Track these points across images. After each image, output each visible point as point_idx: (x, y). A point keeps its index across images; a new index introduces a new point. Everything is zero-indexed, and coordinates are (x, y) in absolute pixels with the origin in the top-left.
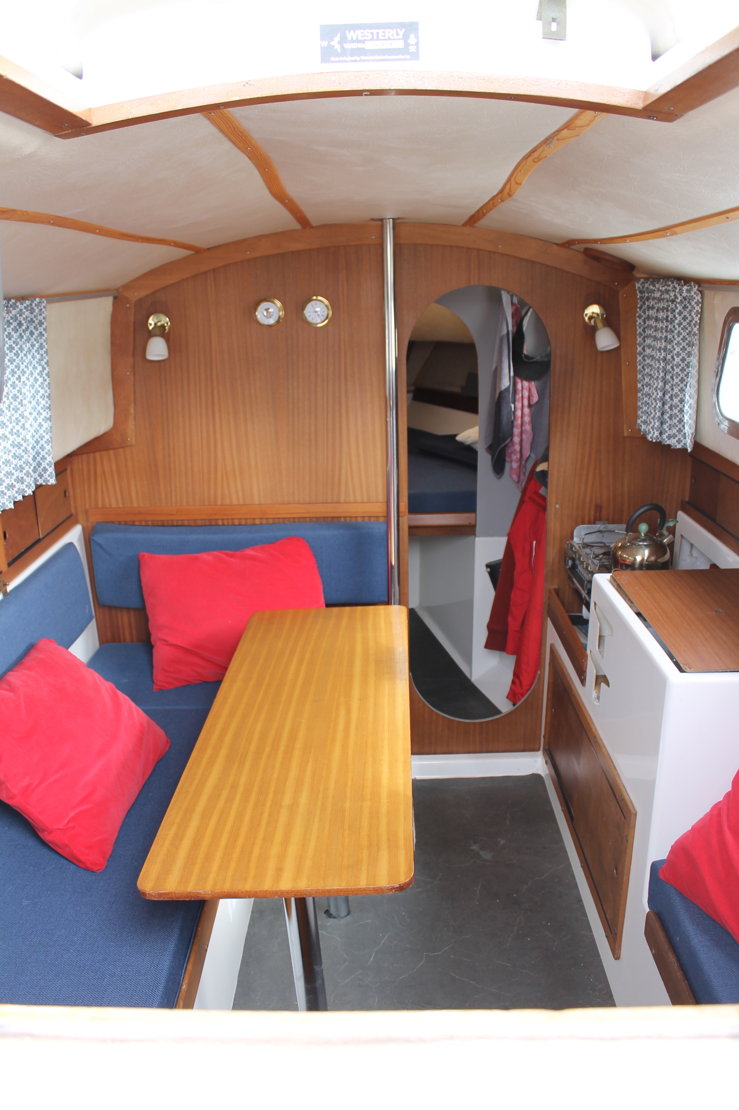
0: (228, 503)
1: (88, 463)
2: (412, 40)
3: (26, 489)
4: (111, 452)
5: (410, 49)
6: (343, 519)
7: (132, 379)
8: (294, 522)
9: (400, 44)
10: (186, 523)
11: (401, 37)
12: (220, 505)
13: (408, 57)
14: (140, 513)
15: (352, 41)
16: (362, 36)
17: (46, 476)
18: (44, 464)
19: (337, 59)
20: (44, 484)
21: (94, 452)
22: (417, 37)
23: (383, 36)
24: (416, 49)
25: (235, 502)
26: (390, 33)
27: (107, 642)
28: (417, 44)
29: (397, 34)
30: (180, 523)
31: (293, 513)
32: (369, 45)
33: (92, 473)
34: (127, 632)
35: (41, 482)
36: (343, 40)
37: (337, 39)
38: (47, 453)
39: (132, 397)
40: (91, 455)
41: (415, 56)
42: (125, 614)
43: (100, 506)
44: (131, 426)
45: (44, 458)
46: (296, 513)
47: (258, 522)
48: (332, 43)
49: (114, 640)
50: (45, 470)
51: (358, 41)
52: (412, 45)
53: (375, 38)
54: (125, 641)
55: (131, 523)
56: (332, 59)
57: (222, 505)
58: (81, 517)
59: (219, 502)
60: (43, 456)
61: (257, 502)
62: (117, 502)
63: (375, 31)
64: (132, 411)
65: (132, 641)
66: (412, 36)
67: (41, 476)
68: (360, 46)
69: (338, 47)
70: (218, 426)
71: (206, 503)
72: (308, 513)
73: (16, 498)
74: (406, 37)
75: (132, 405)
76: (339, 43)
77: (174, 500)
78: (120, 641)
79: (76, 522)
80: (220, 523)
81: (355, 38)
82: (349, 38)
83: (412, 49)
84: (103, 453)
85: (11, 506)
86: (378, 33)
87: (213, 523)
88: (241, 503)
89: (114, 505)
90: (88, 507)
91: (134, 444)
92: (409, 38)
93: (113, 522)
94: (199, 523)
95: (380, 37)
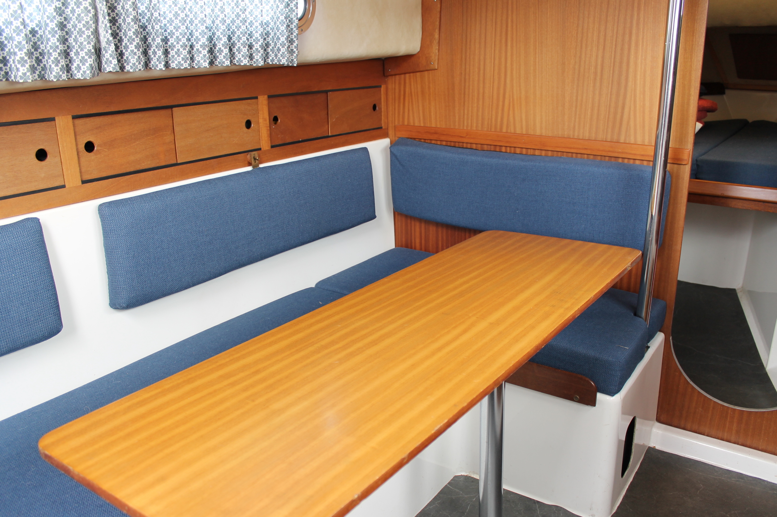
0: (513, 131)
1: (400, 84)
3: (242, 59)
4: (418, 74)
6: (620, 160)
7: (439, 6)
8: (572, 157)
10: (474, 146)
12: (504, 133)
14: (436, 133)
20: (278, 63)
21: (405, 73)
25: (518, 131)
27: (402, 246)
30: (469, 146)
31: (571, 148)
33: (402, 93)
34: (418, 241)
39: (438, 23)
40: (403, 76)
42: (418, 224)
43: (406, 123)
44: (434, 50)
46: (574, 148)
47: (537, 153)
49: (407, 247)
54: (415, 249)
55: (429, 141)
57: (507, 132)
58: (391, 132)
59: (504, 130)
61: (538, 133)
62: (420, 121)
64: (437, 36)
65: (421, 249)
70: (509, 54)
71: (493, 130)
72: (586, 149)
73: (224, 62)
75: (437, 31)
77: (466, 124)
78: (411, 248)
79: (384, 135)
80: (503, 149)
84: (412, 74)
85: (205, 64)
87: (498, 149)
88: (524, 133)
89: (416, 125)
90: (396, 123)
91: (436, 68)
93: (415, 139)
94: (485, 147)
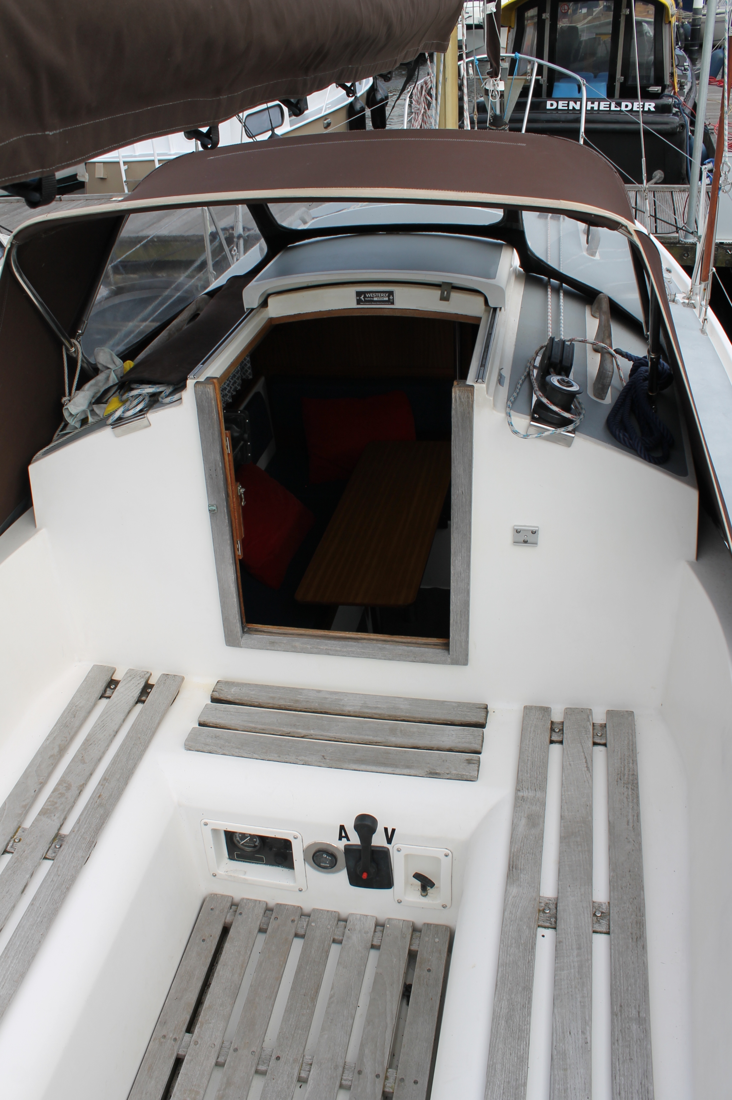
2: (391, 297)
9: (387, 299)
15: (368, 297)
17: (247, 374)
18: (246, 368)
22: (393, 296)
26: (382, 295)
28: (393, 299)
29: (386, 295)
32: (375, 299)
35: (244, 377)
36: (365, 297)
38: (247, 362)
41: (393, 303)
45: (246, 365)
50: (247, 371)
51: (371, 297)
60: (245, 364)
67: (244, 374)
74: (389, 296)
83: (391, 301)
92: (390, 296)
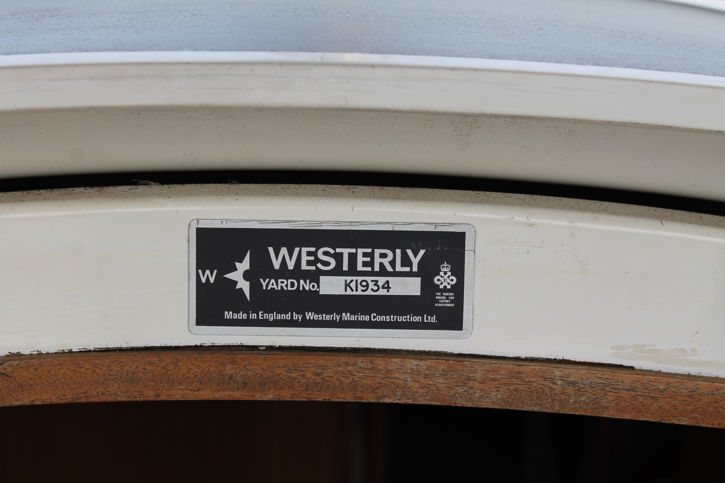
2: (444, 278)
5: (437, 301)
9: (411, 287)
11: (415, 269)
13: (433, 319)
15: (283, 273)
16: (309, 263)
19: (241, 316)
22: (458, 272)
23: (365, 264)
24: (452, 302)
28: (458, 289)
32: (329, 286)
36: (260, 269)
37: (244, 266)
41: (451, 319)
48: (229, 276)
52: (445, 290)
53: (345, 268)
56: (228, 315)
63: (346, 252)
66: (445, 268)
68: (307, 286)
69: (244, 286)
74: (427, 271)
76: (246, 275)
81: (291, 265)
82: (277, 265)
83: (444, 301)
86: (353, 258)
92: (435, 272)
95: (360, 268)
